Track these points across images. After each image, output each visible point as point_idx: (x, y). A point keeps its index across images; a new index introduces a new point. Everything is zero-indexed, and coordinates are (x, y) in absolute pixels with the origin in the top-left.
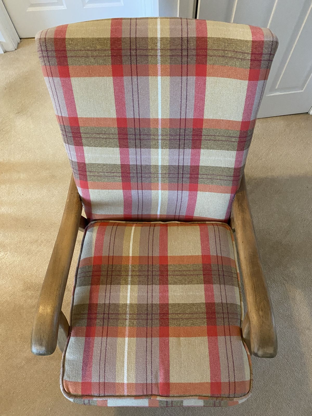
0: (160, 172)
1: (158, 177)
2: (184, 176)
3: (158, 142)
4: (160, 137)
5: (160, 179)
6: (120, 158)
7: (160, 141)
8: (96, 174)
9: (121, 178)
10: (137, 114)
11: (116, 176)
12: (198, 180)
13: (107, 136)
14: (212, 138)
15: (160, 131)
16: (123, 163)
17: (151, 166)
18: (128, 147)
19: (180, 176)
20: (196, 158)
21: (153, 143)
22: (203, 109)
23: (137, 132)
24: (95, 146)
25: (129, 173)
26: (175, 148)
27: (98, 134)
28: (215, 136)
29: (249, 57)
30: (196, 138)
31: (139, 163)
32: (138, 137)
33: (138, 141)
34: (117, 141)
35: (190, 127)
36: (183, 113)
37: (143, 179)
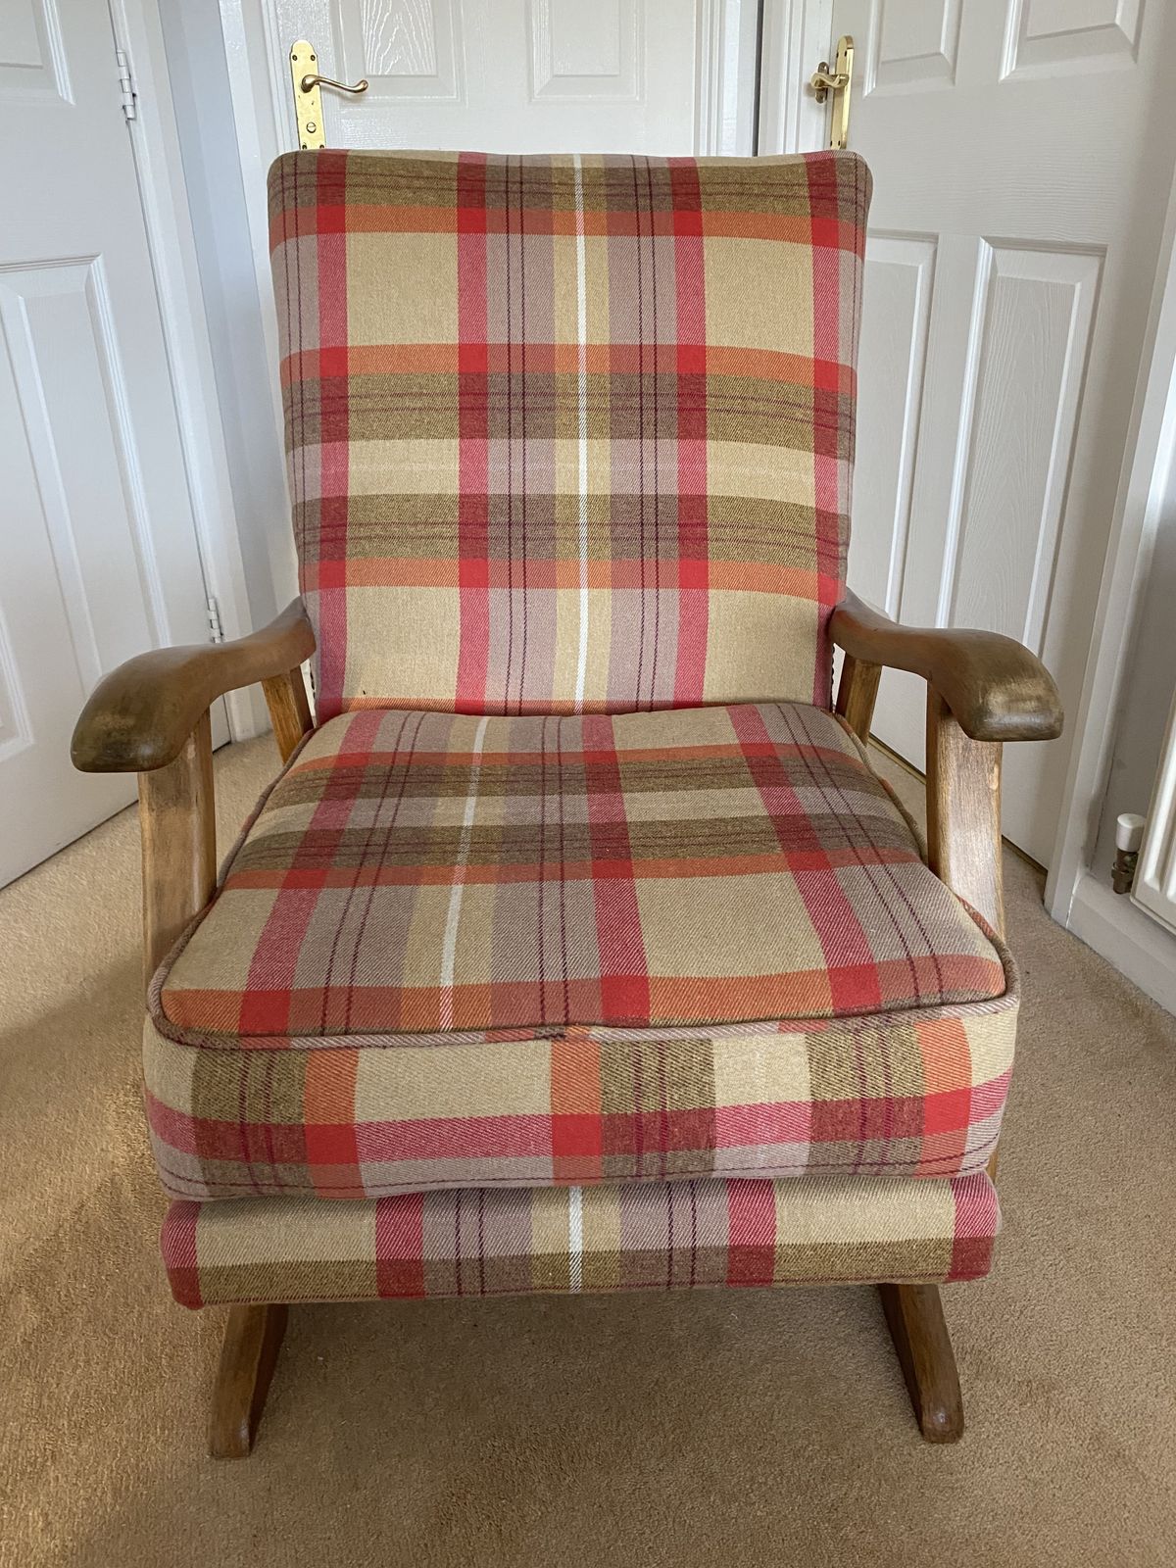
0: (583, 519)
1: (575, 539)
2: (662, 530)
3: (577, 418)
4: (583, 402)
5: (584, 545)
6: (458, 473)
7: (583, 415)
8: (378, 530)
9: (456, 543)
10: (516, 332)
11: (441, 537)
12: (706, 547)
13: (426, 401)
14: (737, 404)
15: (582, 383)
16: (468, 491)
17: (554, 496)
18: (485, 437)
19: (649, 531)
20: (693, 467)
21: (562, 418)
22: (703, 319)
23: (516, 388)
24: (386, 437)
25: (484, 525)
26: (629, 436)
27: (399, 395)
28: (743, 399)
29: (805, 192)
30: (690, 404)
31: (517, 491)
32: (516, 402)
33: (517, 417)
34: (454, 415)
35: (669, 369)
36: (648, 330)
37: (529, 545)
